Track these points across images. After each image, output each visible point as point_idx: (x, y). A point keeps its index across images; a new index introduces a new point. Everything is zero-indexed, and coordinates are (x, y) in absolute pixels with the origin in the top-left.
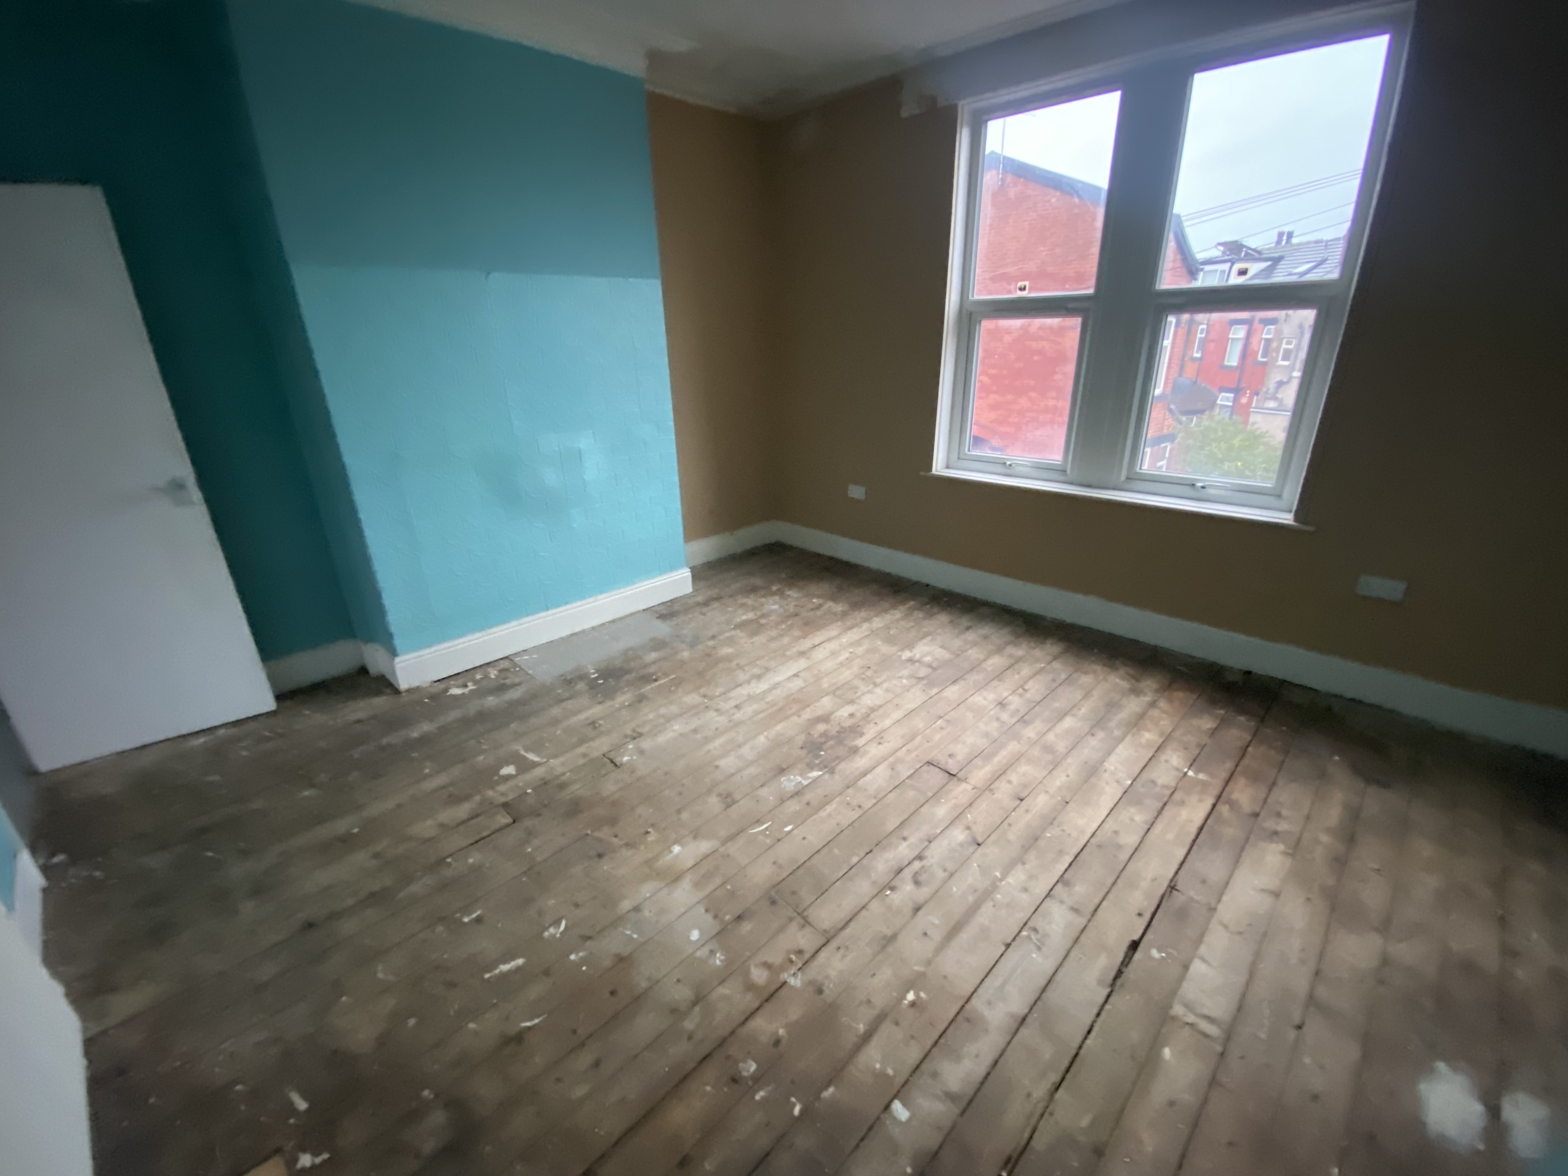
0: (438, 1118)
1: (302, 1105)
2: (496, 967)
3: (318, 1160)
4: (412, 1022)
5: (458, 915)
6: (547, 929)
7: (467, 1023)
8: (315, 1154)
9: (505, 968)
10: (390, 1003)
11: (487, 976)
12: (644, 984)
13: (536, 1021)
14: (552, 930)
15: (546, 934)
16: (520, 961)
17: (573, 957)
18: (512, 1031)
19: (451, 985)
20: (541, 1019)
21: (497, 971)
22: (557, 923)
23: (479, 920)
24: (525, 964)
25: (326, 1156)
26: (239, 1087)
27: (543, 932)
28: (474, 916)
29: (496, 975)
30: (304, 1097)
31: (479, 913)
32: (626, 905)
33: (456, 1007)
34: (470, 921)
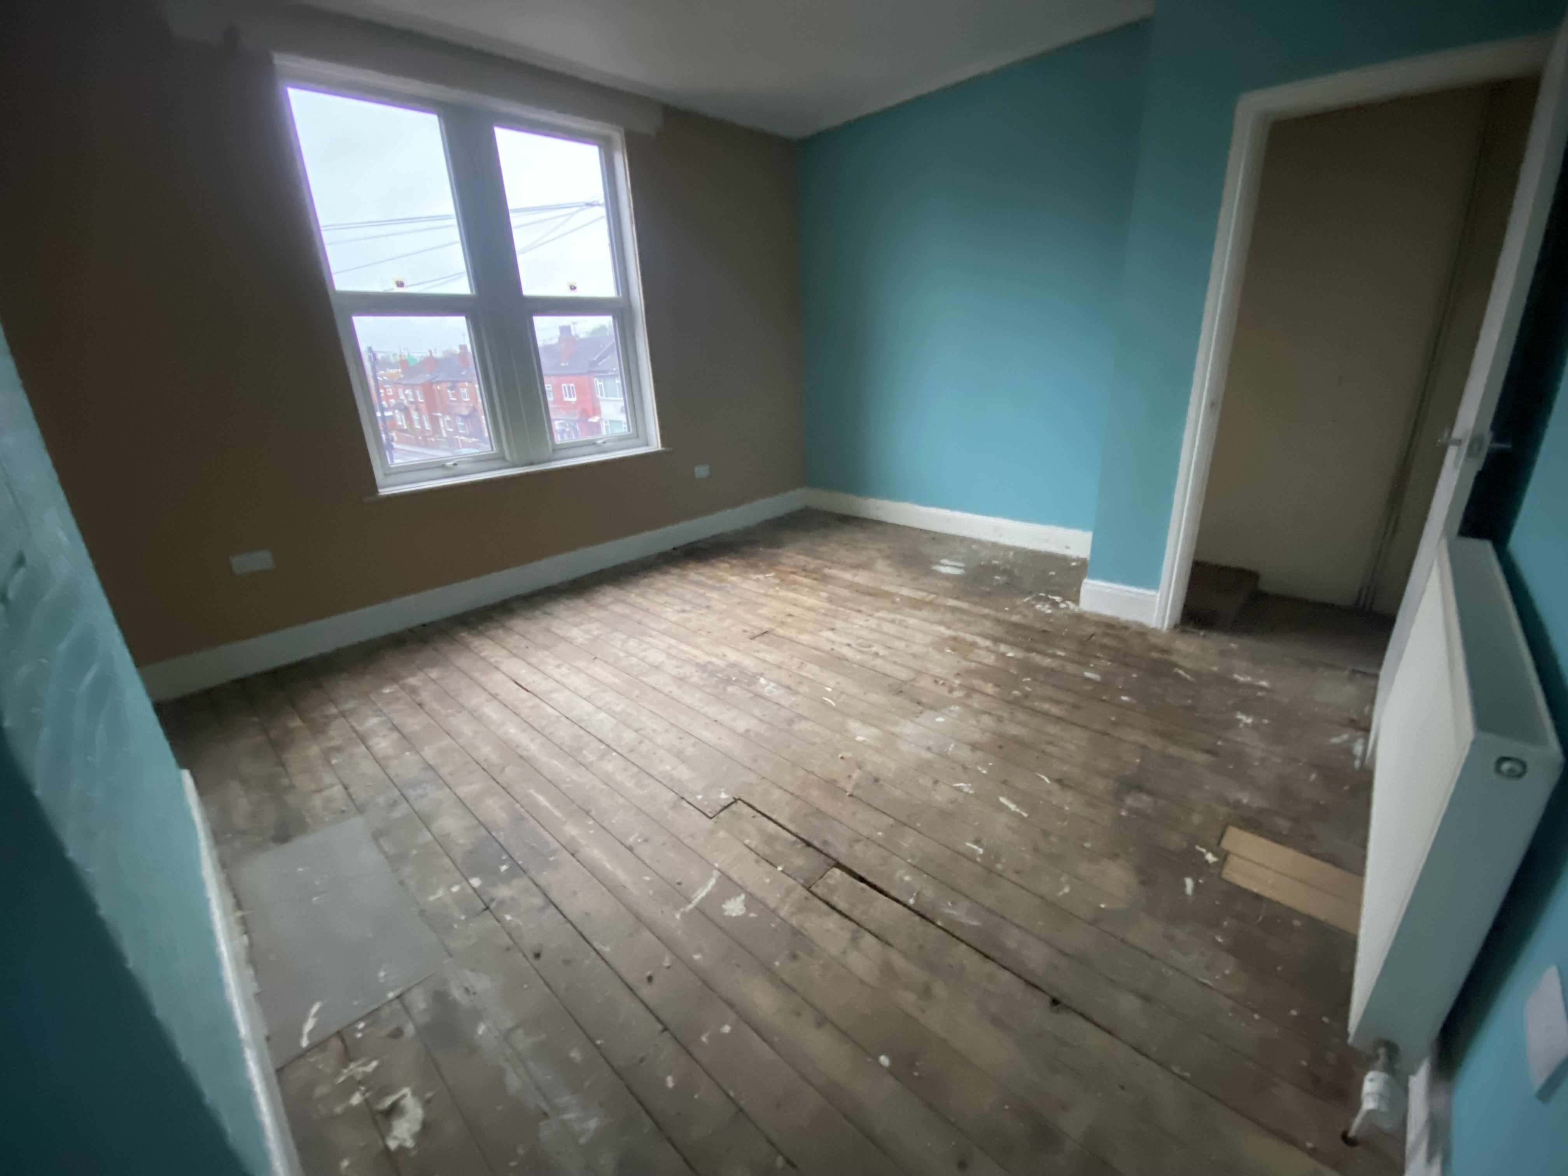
0: (1130, 801)
1: (1189, 883)
2: (1015, 812)
3: (1204, 850)
4: (1087, 845)
5: (978, 859)
6: (967, 793)
7: (1067, 811)
8: (1202, 855)
9: (1013, 807)
10: (1084, 868)
11: (1025, 815)
12: (988, 735)
13: (1043, 777)
14: (966, 790)
15: (971, 792)
16: (1003, 800)
17: (985, 772)
18: (1056, 787)
19: (1046, 834)
20: (1040, 775)
21: (1018, 810)
22: (959, 789)
23: (977, 842)
24: (1003, 795)
25: (1198, 848)
26: (1220, 940)
27: (971, 795)
28: (975, 847)
29: (1021, 810)
30: (1184, 886)
31: (969, 844)
32: (928, 755)
33: (1060, 823)
34: (980, 847)
